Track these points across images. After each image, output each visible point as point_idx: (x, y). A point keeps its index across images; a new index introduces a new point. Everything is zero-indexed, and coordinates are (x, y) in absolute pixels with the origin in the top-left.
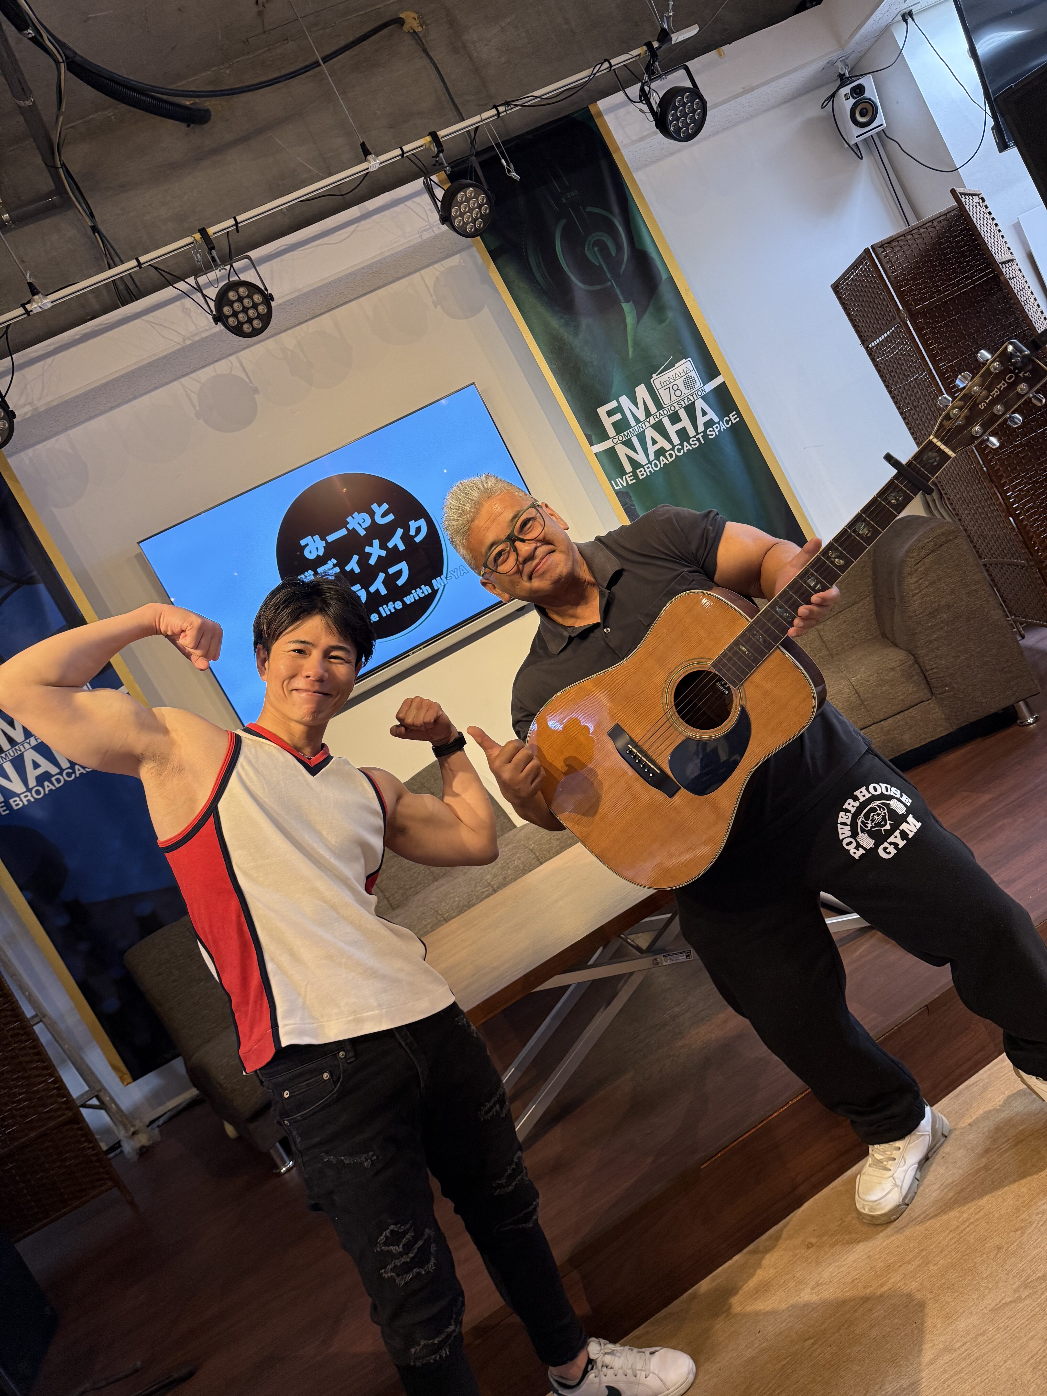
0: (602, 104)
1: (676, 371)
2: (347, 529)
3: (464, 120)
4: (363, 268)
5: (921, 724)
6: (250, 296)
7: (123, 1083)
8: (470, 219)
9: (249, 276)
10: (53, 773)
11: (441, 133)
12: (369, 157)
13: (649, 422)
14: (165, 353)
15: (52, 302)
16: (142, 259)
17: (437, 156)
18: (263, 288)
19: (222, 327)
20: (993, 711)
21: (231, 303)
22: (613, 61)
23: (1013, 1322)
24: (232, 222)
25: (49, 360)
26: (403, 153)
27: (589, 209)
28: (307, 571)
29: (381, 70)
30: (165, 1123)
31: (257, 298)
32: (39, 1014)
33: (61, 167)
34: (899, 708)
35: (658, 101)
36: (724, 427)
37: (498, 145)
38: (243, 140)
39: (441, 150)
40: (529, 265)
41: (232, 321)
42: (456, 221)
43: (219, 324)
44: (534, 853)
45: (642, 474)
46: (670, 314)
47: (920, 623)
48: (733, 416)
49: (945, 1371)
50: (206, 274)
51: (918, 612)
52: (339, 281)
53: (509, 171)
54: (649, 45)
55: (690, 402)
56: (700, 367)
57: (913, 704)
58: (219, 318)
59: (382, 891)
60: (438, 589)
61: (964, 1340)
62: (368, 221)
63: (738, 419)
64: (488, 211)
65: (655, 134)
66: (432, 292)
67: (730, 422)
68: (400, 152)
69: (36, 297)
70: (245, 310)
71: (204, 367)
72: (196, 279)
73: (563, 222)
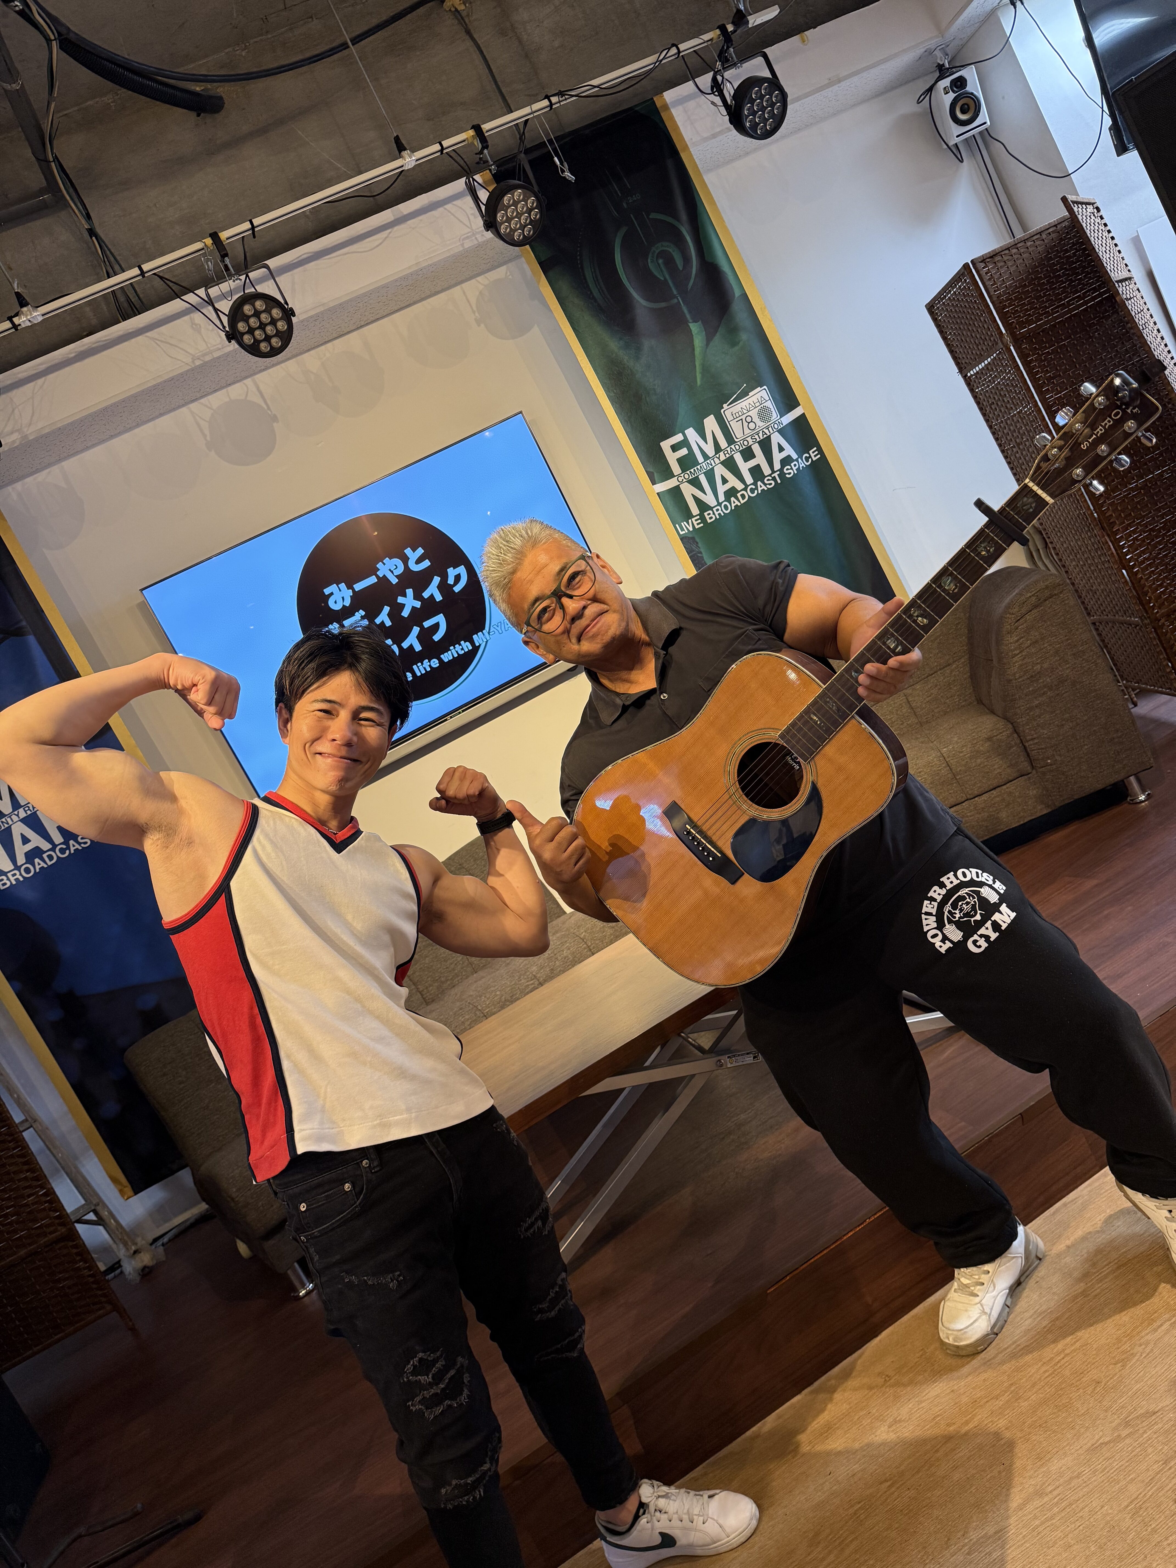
0: (669, 96)
1: (750, 401)
2: (377, 577)
3: (512, 112)
4: (396, 280)
5: (1019, 800)
6: (268, 311)
7: (123, 1196)
8: (518, 226)
9: (268, 288)
10: (45, 850)
11: (486, 127)
12: (404, 153)
13: (719, 458)
14: (171, 375)
15: (43, 315)
16: (146, 267)
17: (481, 152)
18: (283, 302)
19: (237, 346)
20: (1100, 786)
21: (246, 319)
22: (682, 47)
23: (1111, 1464)
24: (247, 225)
25: (40, 381)
26: (442, 149)
27: (653, 216)
28: (332, 624)
29: (418, 53)
30: (170, 1241)
31: (276, 313)
32: (29, 1119)
33: (54, 161)
34: (995, 783)
35: (732, 92)
36: (803, 465)
37: (550, 141)
38: (262, 131)
39: (485, 146)
40: (585, 279)
41: (247, 339)
42: (502, 227)
43: (233, 342)
44: (586, 943)
45: (710, 517)
46: (744, 336)
47: (1020, 688)
48: (813, 452)
49: (1035, 1517)
50: (218, 285)
51: (1017, 676)
52: (368, 294)
53: (563, 171)
54: (723, 28)
55: (765, 436)
56: (777, 397)
57: (1011, 778)
58: (232, 335)
59: (414, 984)
60: (480, 645)
61: (1057, 1483)
62: (403, 226)
63: (819, 456)
64: (538, 217)
65: (729, 130)
66: (475, 309)
67: (810, 460)
68: (440, 148)
69: (25, 309)
70: (262, 326)
71: (216, 391)
72: (206, 290)
73: (624, 230)
